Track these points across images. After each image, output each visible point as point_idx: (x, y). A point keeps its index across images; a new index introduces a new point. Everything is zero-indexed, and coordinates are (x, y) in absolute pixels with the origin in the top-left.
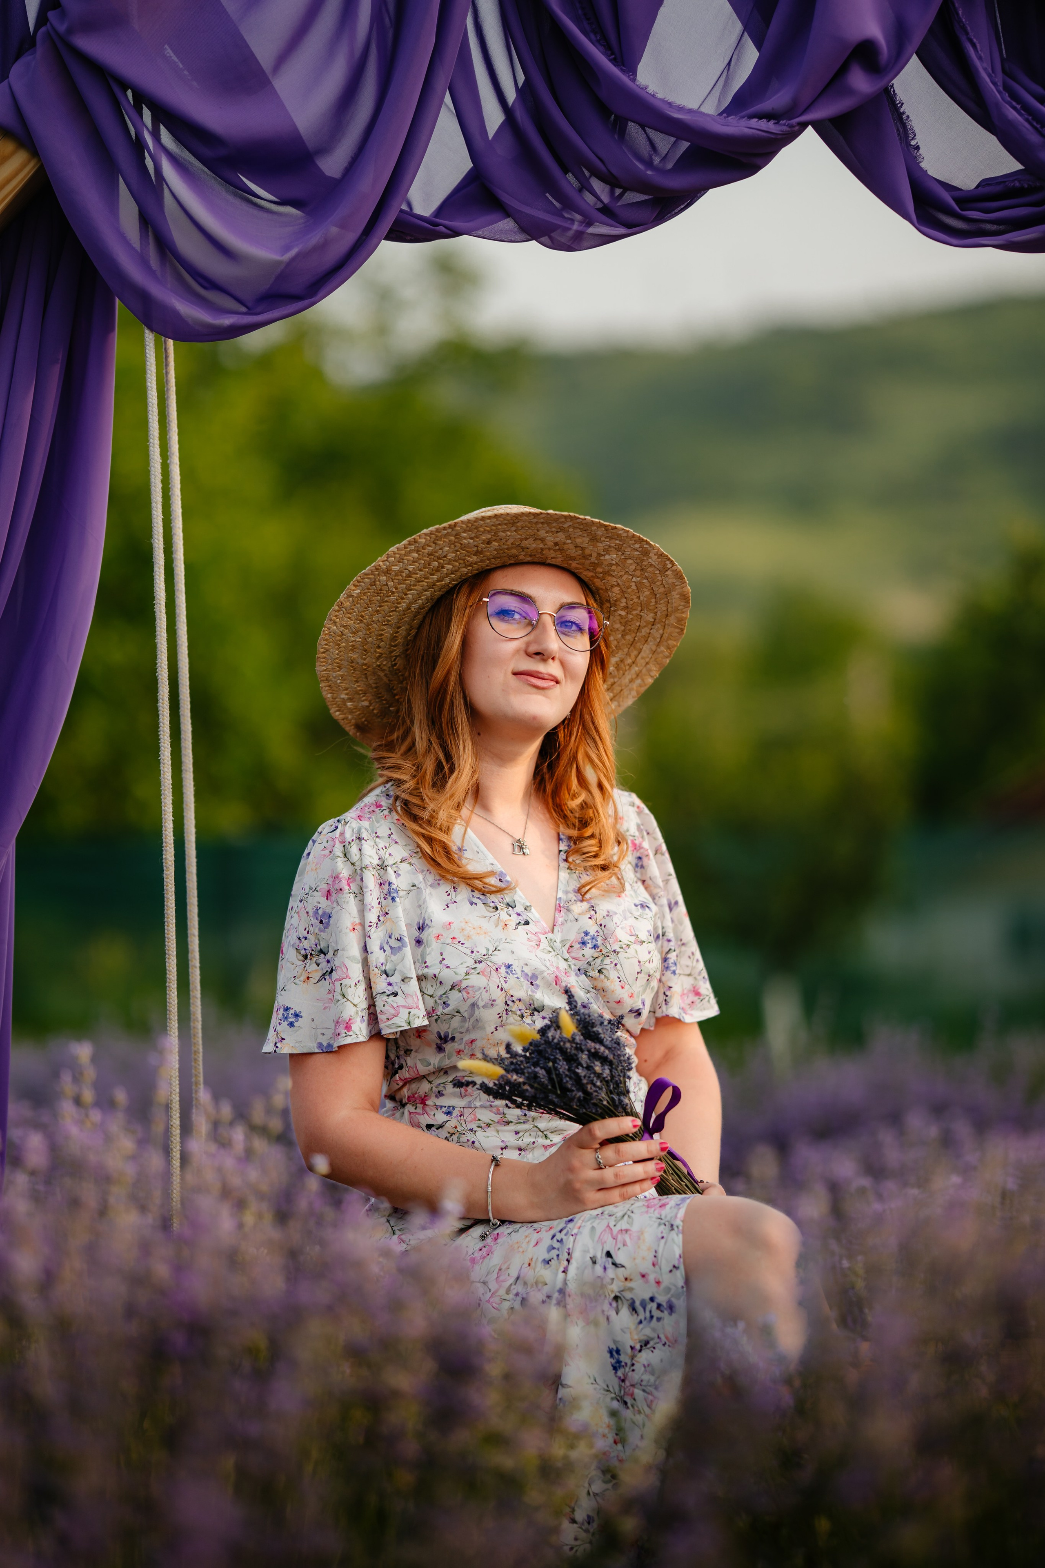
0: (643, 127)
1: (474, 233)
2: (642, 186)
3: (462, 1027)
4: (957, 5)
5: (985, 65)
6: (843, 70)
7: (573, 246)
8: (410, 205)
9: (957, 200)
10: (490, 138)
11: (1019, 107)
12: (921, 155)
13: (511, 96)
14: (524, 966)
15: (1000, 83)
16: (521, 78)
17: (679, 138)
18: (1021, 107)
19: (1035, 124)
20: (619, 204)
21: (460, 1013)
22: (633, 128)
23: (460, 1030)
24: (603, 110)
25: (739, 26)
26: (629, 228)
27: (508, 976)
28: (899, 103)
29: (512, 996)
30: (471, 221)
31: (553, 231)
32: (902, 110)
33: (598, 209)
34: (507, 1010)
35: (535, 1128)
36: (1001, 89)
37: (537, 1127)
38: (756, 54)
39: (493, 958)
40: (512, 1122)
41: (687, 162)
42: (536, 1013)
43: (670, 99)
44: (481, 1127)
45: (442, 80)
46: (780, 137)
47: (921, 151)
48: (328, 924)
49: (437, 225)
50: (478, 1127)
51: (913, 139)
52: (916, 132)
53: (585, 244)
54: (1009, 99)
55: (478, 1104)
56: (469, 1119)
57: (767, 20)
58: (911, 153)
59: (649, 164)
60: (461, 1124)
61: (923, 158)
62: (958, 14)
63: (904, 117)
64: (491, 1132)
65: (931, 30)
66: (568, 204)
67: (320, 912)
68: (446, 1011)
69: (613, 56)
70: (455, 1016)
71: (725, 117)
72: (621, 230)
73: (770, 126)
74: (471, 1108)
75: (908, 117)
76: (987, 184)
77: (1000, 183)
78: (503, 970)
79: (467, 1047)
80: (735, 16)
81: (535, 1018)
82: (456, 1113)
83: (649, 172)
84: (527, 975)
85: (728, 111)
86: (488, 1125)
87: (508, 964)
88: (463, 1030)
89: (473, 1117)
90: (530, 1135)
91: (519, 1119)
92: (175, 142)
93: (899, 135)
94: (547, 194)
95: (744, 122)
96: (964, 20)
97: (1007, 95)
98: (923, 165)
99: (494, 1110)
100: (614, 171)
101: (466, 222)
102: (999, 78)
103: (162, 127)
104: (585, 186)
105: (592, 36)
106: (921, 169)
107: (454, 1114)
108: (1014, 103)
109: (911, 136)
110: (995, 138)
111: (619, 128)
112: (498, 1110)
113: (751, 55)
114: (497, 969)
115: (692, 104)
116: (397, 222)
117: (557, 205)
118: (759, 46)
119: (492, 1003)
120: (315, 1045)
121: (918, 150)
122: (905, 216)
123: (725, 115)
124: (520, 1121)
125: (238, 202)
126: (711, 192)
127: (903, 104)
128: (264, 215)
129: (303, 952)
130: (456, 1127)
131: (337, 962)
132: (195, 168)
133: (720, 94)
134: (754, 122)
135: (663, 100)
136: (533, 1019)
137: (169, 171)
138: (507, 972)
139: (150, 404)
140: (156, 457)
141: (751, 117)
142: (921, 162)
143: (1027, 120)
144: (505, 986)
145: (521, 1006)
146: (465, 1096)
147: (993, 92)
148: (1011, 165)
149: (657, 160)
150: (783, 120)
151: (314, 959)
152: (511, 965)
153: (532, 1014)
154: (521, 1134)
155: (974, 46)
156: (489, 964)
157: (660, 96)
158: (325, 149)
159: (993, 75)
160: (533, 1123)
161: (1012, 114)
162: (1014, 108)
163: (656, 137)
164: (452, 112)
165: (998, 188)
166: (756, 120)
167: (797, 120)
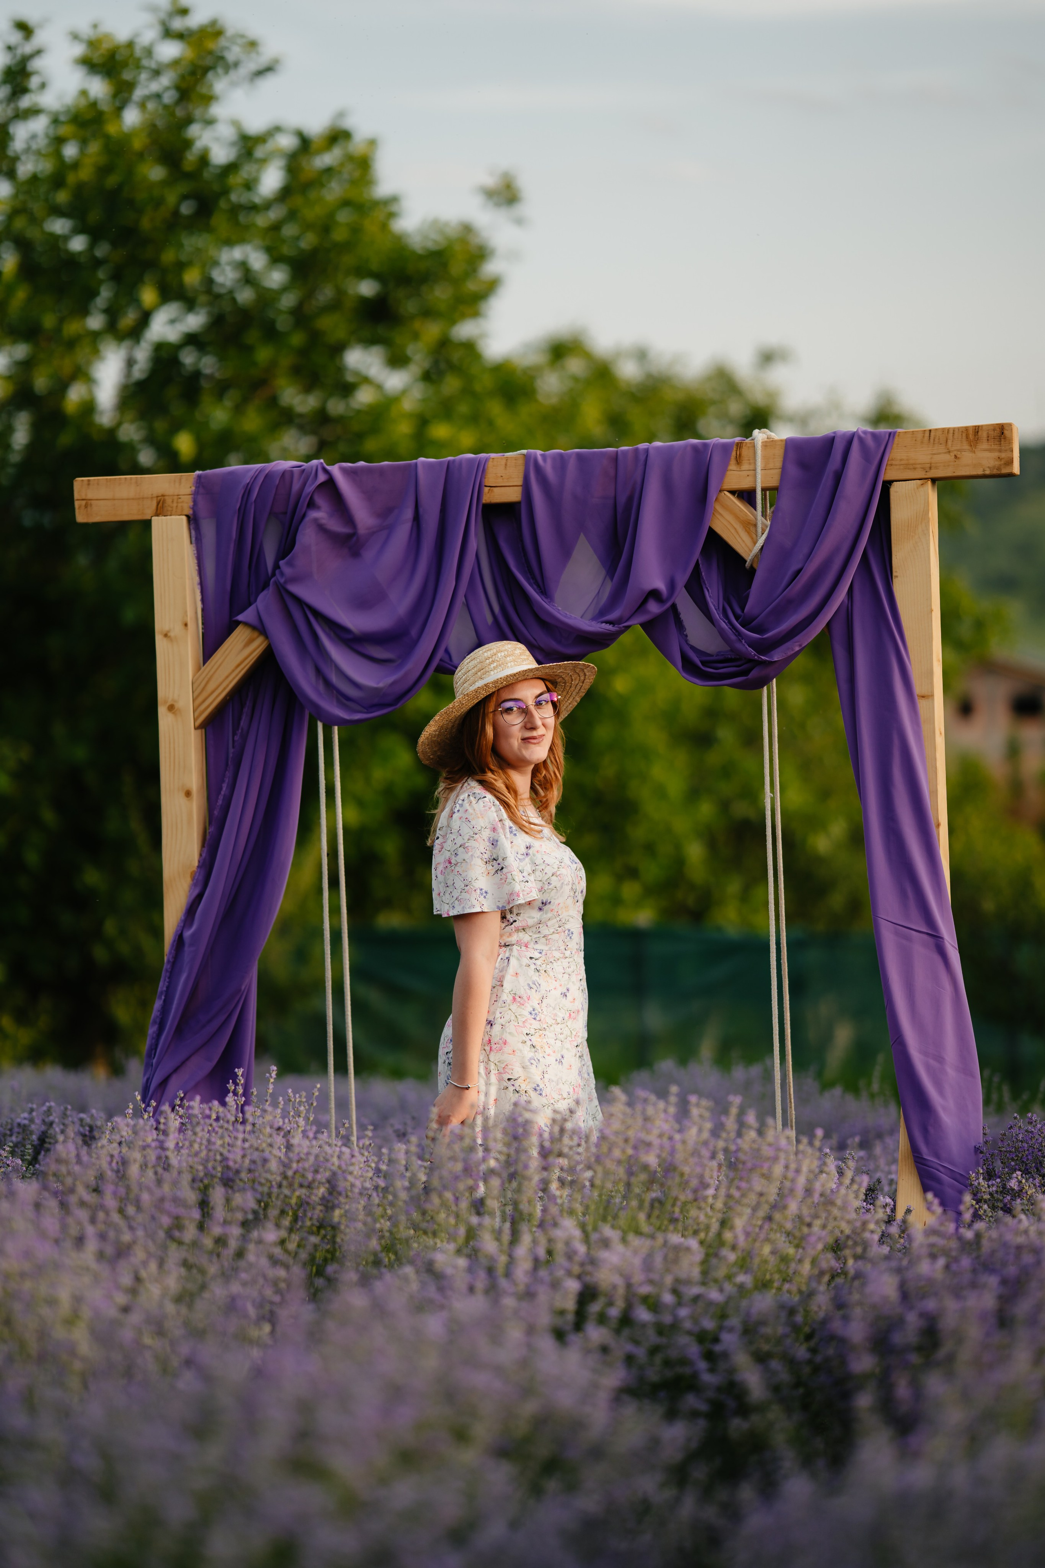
6: (645, 602)
9: (701, 663)
11: (726, 621)
15: (721, 608)
28: (679, 613)
32: (680, 617)
36: (720, 611)
41: (576, 642)
48: (497, 845)
51: (685, 631)
52: (686, 627)
54: (722, 617)
56: (550, 956)
58: (681, 637)
59: (559, 642)
63: (681, 620)
67: (491, 839)
71: (590, 624)
73: (609, 627)
75: (683, 620)
76: (714, 655)
77: (722, 655)
82: (544, 953)
83: (559, 647)
85: (592, 621)
93: (676, 627)
95: (599, 625)
96: (705, 578)
99: (560, 951)
102: (721, 604)
107: (543, 954)
120: (496, 907)
121: (687, 637)
122: (677, 669)
129: (485, 860)
131: (506, 863)
133: (591, 610)
141: (602, 622)
143: (730, 628)
147: (715, 614)
150: (618, 626)
151: (491, 863)
155: (708, 591)
159: (717, 604)
162: (724, 622)
165: (719, 658)
166: (604, 624)
167: (622, 625)
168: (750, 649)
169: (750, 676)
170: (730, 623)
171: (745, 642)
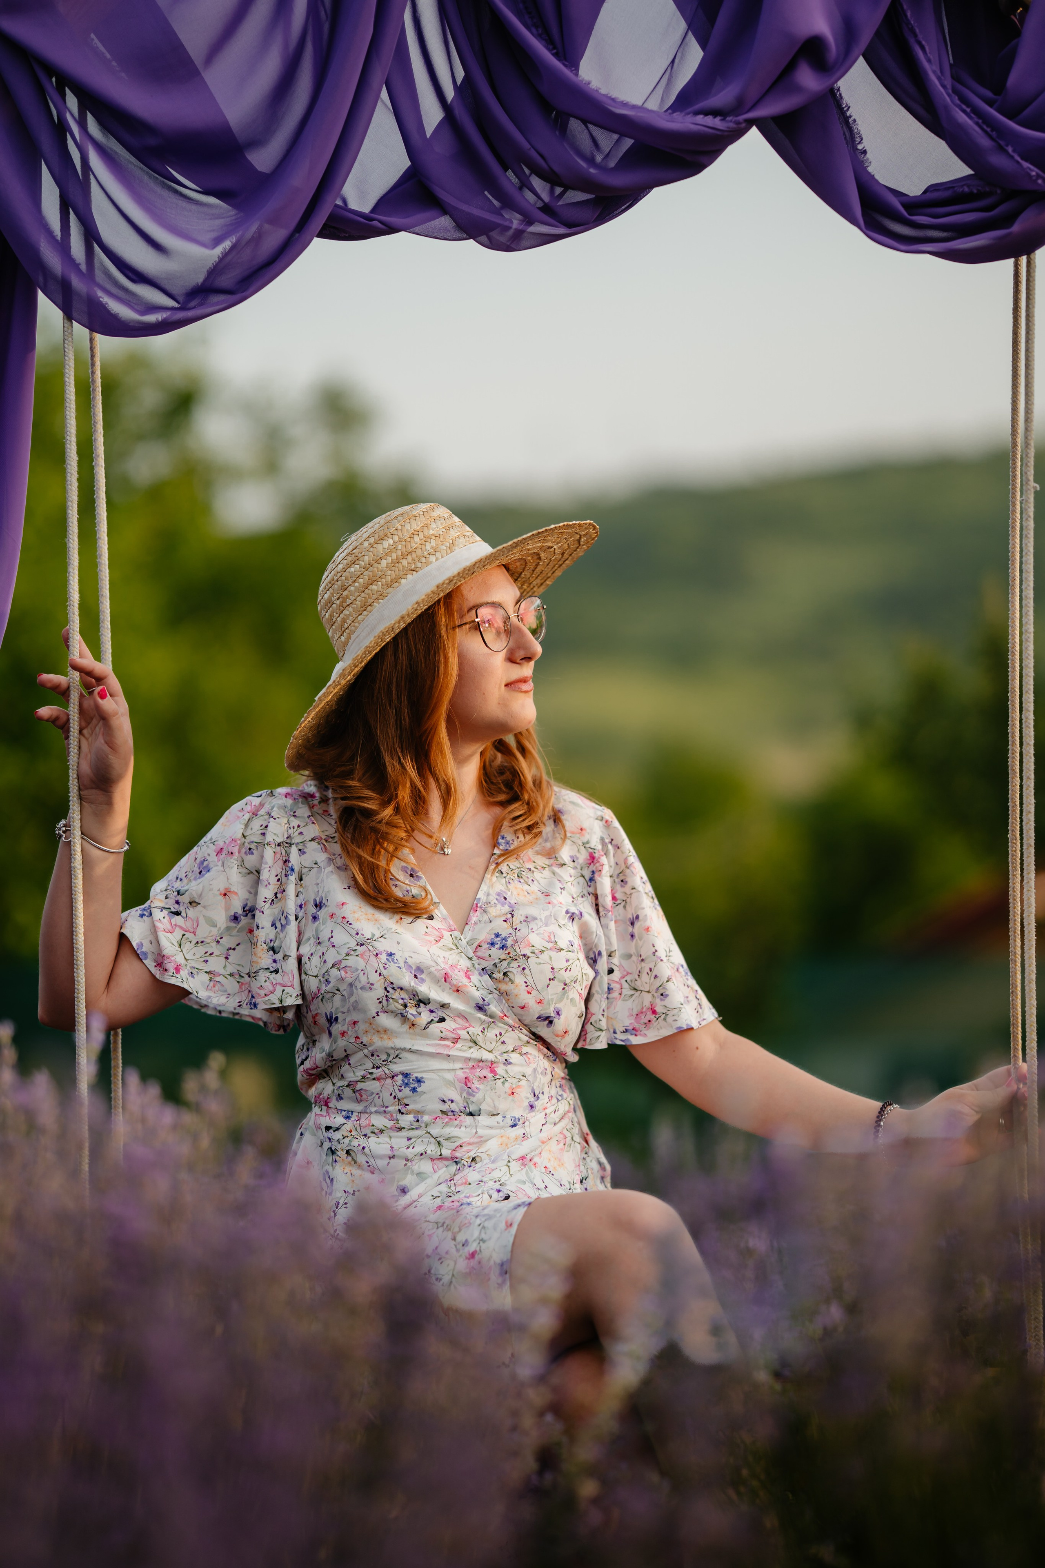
0: (585, 122)
1: (412, 230)
2: (585, 184)
3: (343, 1006)
4: (905, 7)
5: (934, 68)
6: (790, 68)
7: (513, 246)
8: (345, 201)
9: (906, 206)
10: (428, 136)
11: (968, 110)
12: (868, 159)
13: (450, 93)
14: (408, 958)
15: (949, 86)
16: (460, 74)
17: (622, 135)
18: (971, 110)
19: (985, 127)
20: (560, 203)
21: (339, 991)
22: (575, 125)
23: (342, 1010)
24: (545, 105)
25: (683, 25)
26: (570, 228)
27: (388, 963)
28: (845, 107)
29: (392, 983)
30: (407, 217)
31: (492, 230)
32: (848, 114)
33: (539, 208)
34: (387, 996)
35: (427, 1134)
36: (950, 91)
37: (429, 1133)
38: (701, 54)
39: (375, 944)
40: (404, 1128)
41: (629, 161)
42: (422, 1005)
43: (614, 94)
44: (374, 1133)
45: (378, 75)
46: (726, 134)
47: (868, 155)
49: (373, 220)
50: (372, 1132)
51: (860, 143)
52: (863, 136)
53: (525, 243)
54: (958, 102)
55: (373, 1109)
56: (364, 1124)
57: (712, 19)
58: (858, 157)
59: (591, 161)
60: (356, 1129)
61: (870, 162)
62: (906, 16)
63: (851, 120)
64: (383, 1138)
65: (878, 34)
66: (508, 203)
68: (329, 988)
69: (555, 51)
70: (336, 994)
71: (670, 114)
72: (562, 230)
73: (716, 122)
74: (367, 1113)
75: (855, 121)
76: (935, 190)
77: (949, 188)
78: (383, 957)
79: (350, 1028)
80: (678, 13)
81: (420, 1009)
83: (592, 170)
84: (410, 966)
85: (674, 108)
86: (382, 1131)
87: (391, 953)
88: (345, 1010)
89: (367, 1122)
90: (423, 1141)
91: (412, 1125)
92: (101, 131)
93: (845, 138)
94: (486, 193)
95: (690, 119)
96: (912, 22)
97: (957, 98)
98: (870, 169)
99: (388, 1116)
100: (556, 168)
101: (404, 218)
102: (948, 82)
103: (89, 116)
104: (525, 184)
105: (534, 30)
106: (869, 173)
108: (964, 107)
109: (858, 140)
110: (943, 143)
111: (560, 124)
112: (392, 1116)
113: (695, 55)
114: (377, 955)
115: (637, 100)
116: (332, 217)
117: (496, 203)
118: (703, 46)
119: (371, 986)
121: (865, 155)
122: (853, 221)
123: (670, 111)
124: (413, 1127)
125: (166, 193)
126: (656, 191)
127: (849, 107)
128: (194, 207)
130: (351, 1131)
132: (121, 159)
133: (663, 92)
134: (700, 119)
135: (606, 96)
136: (418, 1010)
137: (95, 161)
138: (388, 960)
139: (68, 400)
140: (72, 455)
141: (696, 113)
142: (868, 166)
143: (977, 124)
144: (384, 972)
145: (403, 995)
146: (361, 1101)
147: (942, 94)
148: (961, 170)
149: (599, 158)
150: (730, 116)
152: (394, 954)
153: (417, 1006)
154: (413, 1140)
155: (923, 48)
156: (370, 948)
157: (603, 91)
158: (256, 143)
159: (942, 78)
160: (426, 1129)
161: (962, 117)
162: (964, 111)
163: (597, 132)
164: (389, 109)
165: (947, 194)
166: (701, 116)
167: (741, 118)
168: (1026, 165)
169: (1016, 228)
170: (976, 112)
171: (1014, 151)
